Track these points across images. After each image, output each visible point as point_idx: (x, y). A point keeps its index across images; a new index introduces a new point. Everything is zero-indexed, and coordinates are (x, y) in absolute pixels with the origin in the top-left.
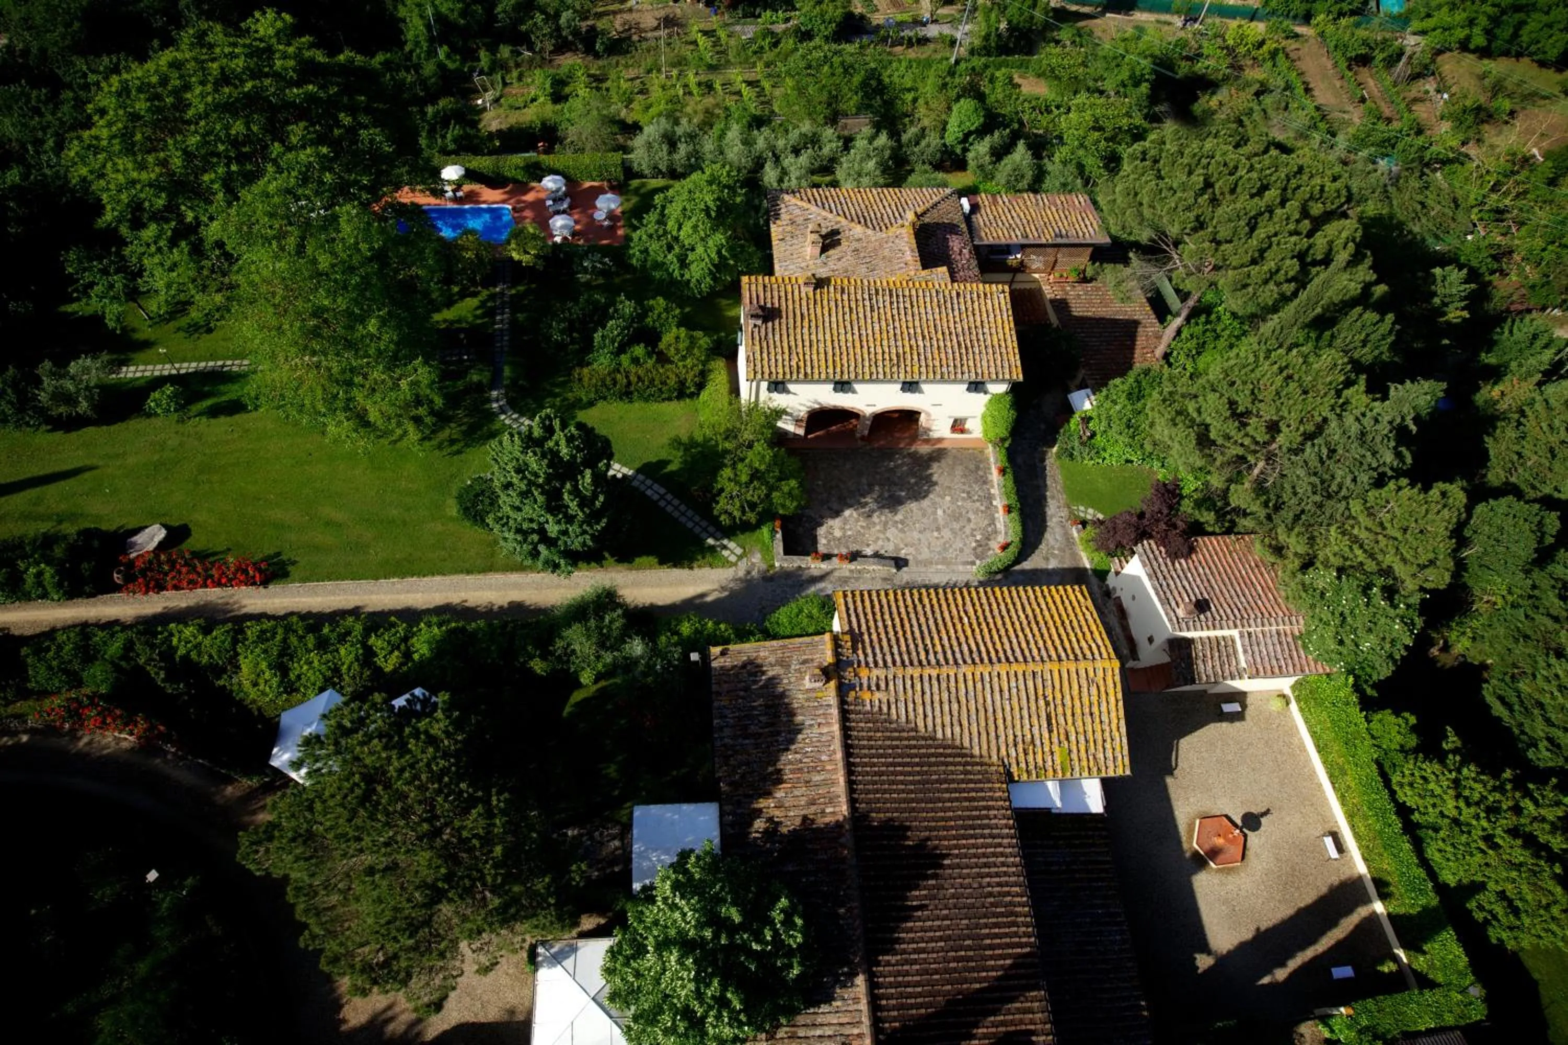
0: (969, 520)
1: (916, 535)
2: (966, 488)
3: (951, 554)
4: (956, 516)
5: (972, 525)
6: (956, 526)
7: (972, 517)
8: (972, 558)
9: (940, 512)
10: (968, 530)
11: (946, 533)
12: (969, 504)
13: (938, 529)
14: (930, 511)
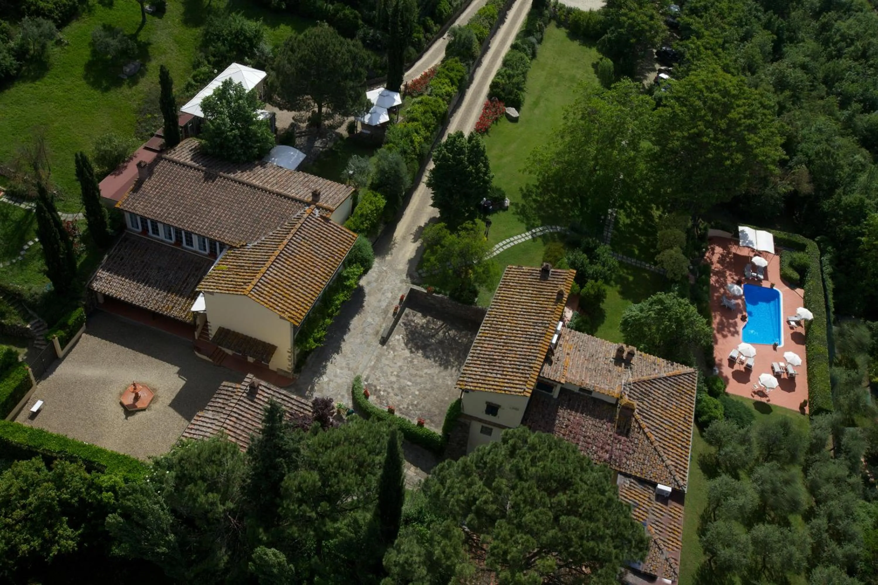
0: (396, 395)
1: (399, 364)
2: (420, 407)
3: (378, 373)
4: (402, 389)
5: (392, 394)
6: (396, 386)
7: (399, 398)
8: (370, 381)
9: (409, 383)
10: (390, 390)
11: (394, 379)
12: (407, 401)
13: (398, 376)
14: (413, 379)
